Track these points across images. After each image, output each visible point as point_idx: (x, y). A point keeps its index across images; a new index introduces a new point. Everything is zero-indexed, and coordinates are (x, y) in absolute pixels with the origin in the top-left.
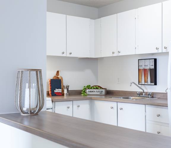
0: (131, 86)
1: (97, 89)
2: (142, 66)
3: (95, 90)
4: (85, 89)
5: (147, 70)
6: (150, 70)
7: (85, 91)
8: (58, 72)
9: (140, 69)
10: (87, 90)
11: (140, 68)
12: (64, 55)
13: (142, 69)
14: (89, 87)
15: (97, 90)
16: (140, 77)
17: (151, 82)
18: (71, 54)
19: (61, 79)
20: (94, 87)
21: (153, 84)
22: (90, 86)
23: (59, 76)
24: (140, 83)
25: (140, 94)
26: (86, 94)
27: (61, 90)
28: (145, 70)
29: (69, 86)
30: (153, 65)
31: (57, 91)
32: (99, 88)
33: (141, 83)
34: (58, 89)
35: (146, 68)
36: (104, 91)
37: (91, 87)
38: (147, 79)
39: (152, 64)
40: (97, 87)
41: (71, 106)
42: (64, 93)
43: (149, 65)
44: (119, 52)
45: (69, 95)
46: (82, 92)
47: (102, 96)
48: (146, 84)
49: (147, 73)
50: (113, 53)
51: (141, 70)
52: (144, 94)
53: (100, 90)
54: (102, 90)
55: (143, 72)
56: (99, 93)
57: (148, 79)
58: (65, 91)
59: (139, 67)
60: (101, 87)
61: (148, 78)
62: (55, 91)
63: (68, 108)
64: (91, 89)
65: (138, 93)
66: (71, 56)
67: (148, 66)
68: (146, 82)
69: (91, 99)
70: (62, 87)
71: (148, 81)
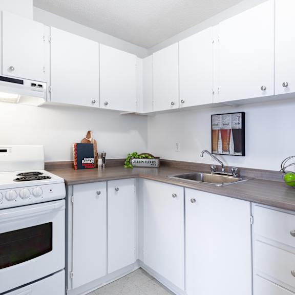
0: (202, 156)
1: (146, 158)
2: (217, 125)
3: (144, 160)
4: (130, 158)
5: (228, 131)
6: (234, 131)
7: (129, 161)
8: (89, 132)
9: (215, 130)
10: (133, 160)
11: (215, 128)
12: (96, 105)
13: (219, 130)
14: (135, 155)
15: (146, 160)
16: (215, 142)
17: (236, 151)
18: (107, 104)
19: (93, 143)
20: (143, 155)
21: (240, 154)
22: (137, 153)
23: (90, 139)
24: (214, 152)
25: (216, 170)
26: (130, 166)
27: (93, 159)
28: (224, 132)
29: (105, 154)
30: (239, 124)
31: (86, 161)
32: (150, 157)
33: (216, 152)
34: (88, 159)
35: (226, 128)
36: (157, 161)
37: (139, 155)
38: (228, 146)
39: (237, 122)
40: (147, 156)
41: (103, 191)
42: (98, 165)
43: (232, 123)
44: (183, 102)
45: (106, 167)
46: (125, 163)
47: (154, 169)
48: (225, 153)
49: (228, 135)
50: (173, 104)
51: (217, 132)
52: (223, 169)
53: (151, 160)
54: (154, 160)
55: (220, 134)
56: (149, 165)
57: (230, 146)
58: (100, 162)
59: (213, 126)
60: (152, 156)
61: (229, 144)
62: (83, 161)
63: (99, 193)
64: (139, 158)
65: (212, 167)
66: (108, 107)
67: (230, 124)
68: (226, 151)
69: (137, 177)
70: (95, 156)
71: (230, 149)
